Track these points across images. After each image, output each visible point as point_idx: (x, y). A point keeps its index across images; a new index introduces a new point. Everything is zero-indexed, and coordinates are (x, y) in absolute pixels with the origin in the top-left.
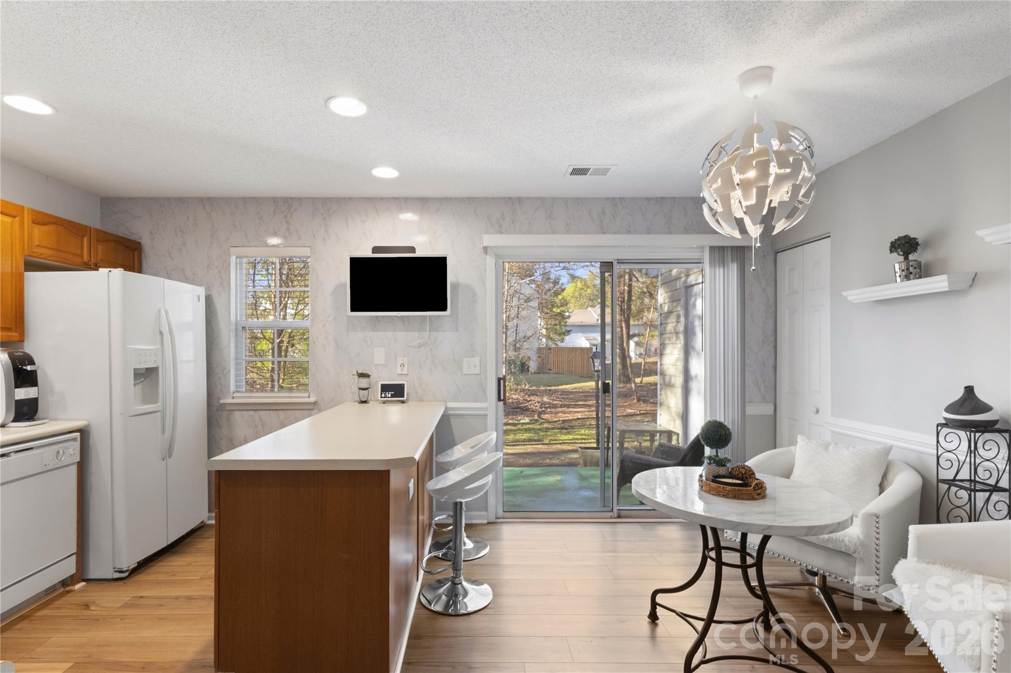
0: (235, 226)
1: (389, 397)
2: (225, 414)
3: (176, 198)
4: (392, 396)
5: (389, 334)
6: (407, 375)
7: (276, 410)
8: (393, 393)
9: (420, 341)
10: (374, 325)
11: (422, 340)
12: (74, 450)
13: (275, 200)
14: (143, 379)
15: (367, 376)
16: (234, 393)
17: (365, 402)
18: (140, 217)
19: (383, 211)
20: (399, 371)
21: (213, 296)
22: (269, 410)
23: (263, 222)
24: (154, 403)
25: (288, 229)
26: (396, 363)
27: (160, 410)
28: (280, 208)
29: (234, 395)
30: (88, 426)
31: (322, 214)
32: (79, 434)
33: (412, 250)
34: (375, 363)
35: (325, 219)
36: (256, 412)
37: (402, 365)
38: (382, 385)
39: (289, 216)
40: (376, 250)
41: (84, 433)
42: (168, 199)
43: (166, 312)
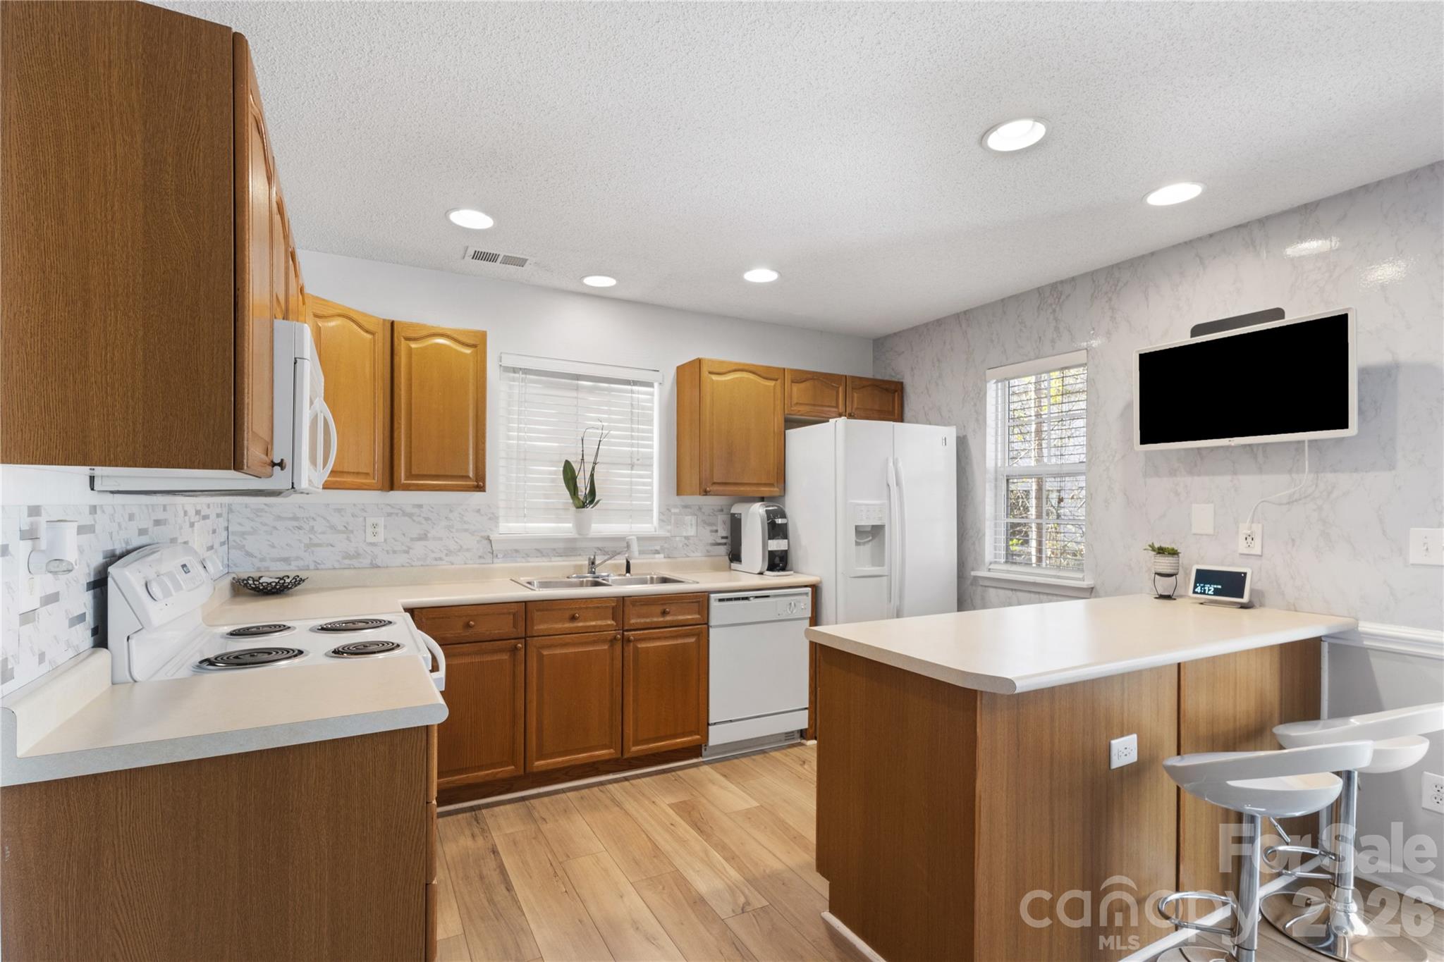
0: (992, 341)
1: (1208, 594)
2: (980, 589)
3: (934, 321)
4: (1217, 592)
5: (1224, 481)
6: (1261, 556)
7: (1039, 593)
8: (1220, 587)
9: (1293, 490)
10: (1194, 465)
11: (1296, 489)
12: (805, 604)
13: (1039, 291)
14: (871, 538)
15: (1174, 553)
16: (991, 563)
17: (1168, 597)
18: (903, 352)
19: (1215, 257)
20: (1242, 547)
21: (969, 437)
22: (1030, 592)
23: (1025, 327)
24: (879, 566)
25: (1057, 329)
26: (1237, 533)
27: (886, 574)
28: (1047, 301)
29: (990, 567)
30: (821, 582)
31: (1106, 293)
32: (810, 589)
33: (1279, 313)
34: (1194, 531)
35: (1110, 299)
36: (1014, 592)
37: (1250, 538)
38: (1198, 571)
39: (1058, 309)
40: (1197, 331)
41: (816, 589)
42: (926, 325)
43: (895, 463)
